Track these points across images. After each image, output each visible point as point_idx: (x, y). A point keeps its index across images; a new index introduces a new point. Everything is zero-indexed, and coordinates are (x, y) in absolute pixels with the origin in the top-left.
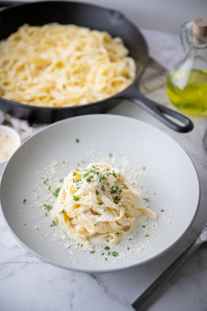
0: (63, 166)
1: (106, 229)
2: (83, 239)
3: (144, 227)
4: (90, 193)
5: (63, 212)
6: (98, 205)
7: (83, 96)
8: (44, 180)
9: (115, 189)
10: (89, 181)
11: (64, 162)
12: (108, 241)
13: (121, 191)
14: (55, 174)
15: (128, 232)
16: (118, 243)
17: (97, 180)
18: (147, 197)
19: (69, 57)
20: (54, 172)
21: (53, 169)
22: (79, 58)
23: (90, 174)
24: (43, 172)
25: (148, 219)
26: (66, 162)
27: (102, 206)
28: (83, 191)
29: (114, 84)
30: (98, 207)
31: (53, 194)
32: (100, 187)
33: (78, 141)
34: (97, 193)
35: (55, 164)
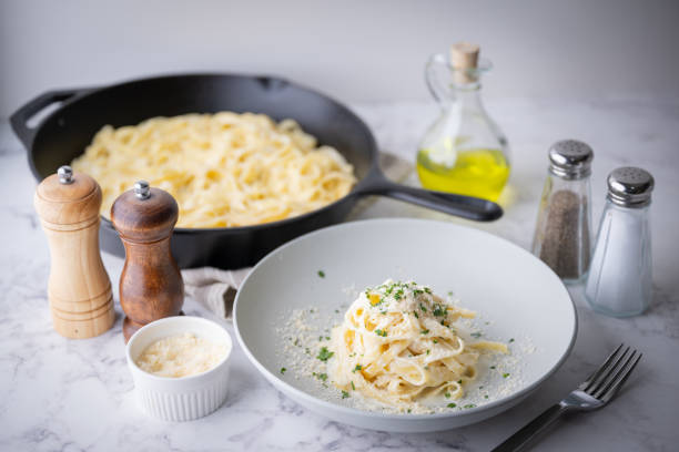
0: (313, 316)
1: (441, 375)
2: (406, 400)
3: (493, 368)
4: (405, 316)
5: (359, 368)
6: (423, 335)
7: (289, 210)
8: (294, 340)
9: (438, 308)
10: (398, 298)
11: (312, 311)
12: (448, 396)
13: (446, 313)
14: (306, 330)
15: (473, 378)
16: (464, 396)
17: (410, 294)
18: (475, 331)
19: (223, 161)
20: (303, 327)
21: (299, 322)
22: (242, 159)
23: (396, 290)
24: (286, 328)
25: (494, 358)
26: (315, 309)
27: (429, 335)
28: (392, 318)
29: (326, 186)
30: (422, 339)
31: (318, 358)
32: (418, 305)
33: (321, 274)
34: (416, 315)
35: (299, 315)
